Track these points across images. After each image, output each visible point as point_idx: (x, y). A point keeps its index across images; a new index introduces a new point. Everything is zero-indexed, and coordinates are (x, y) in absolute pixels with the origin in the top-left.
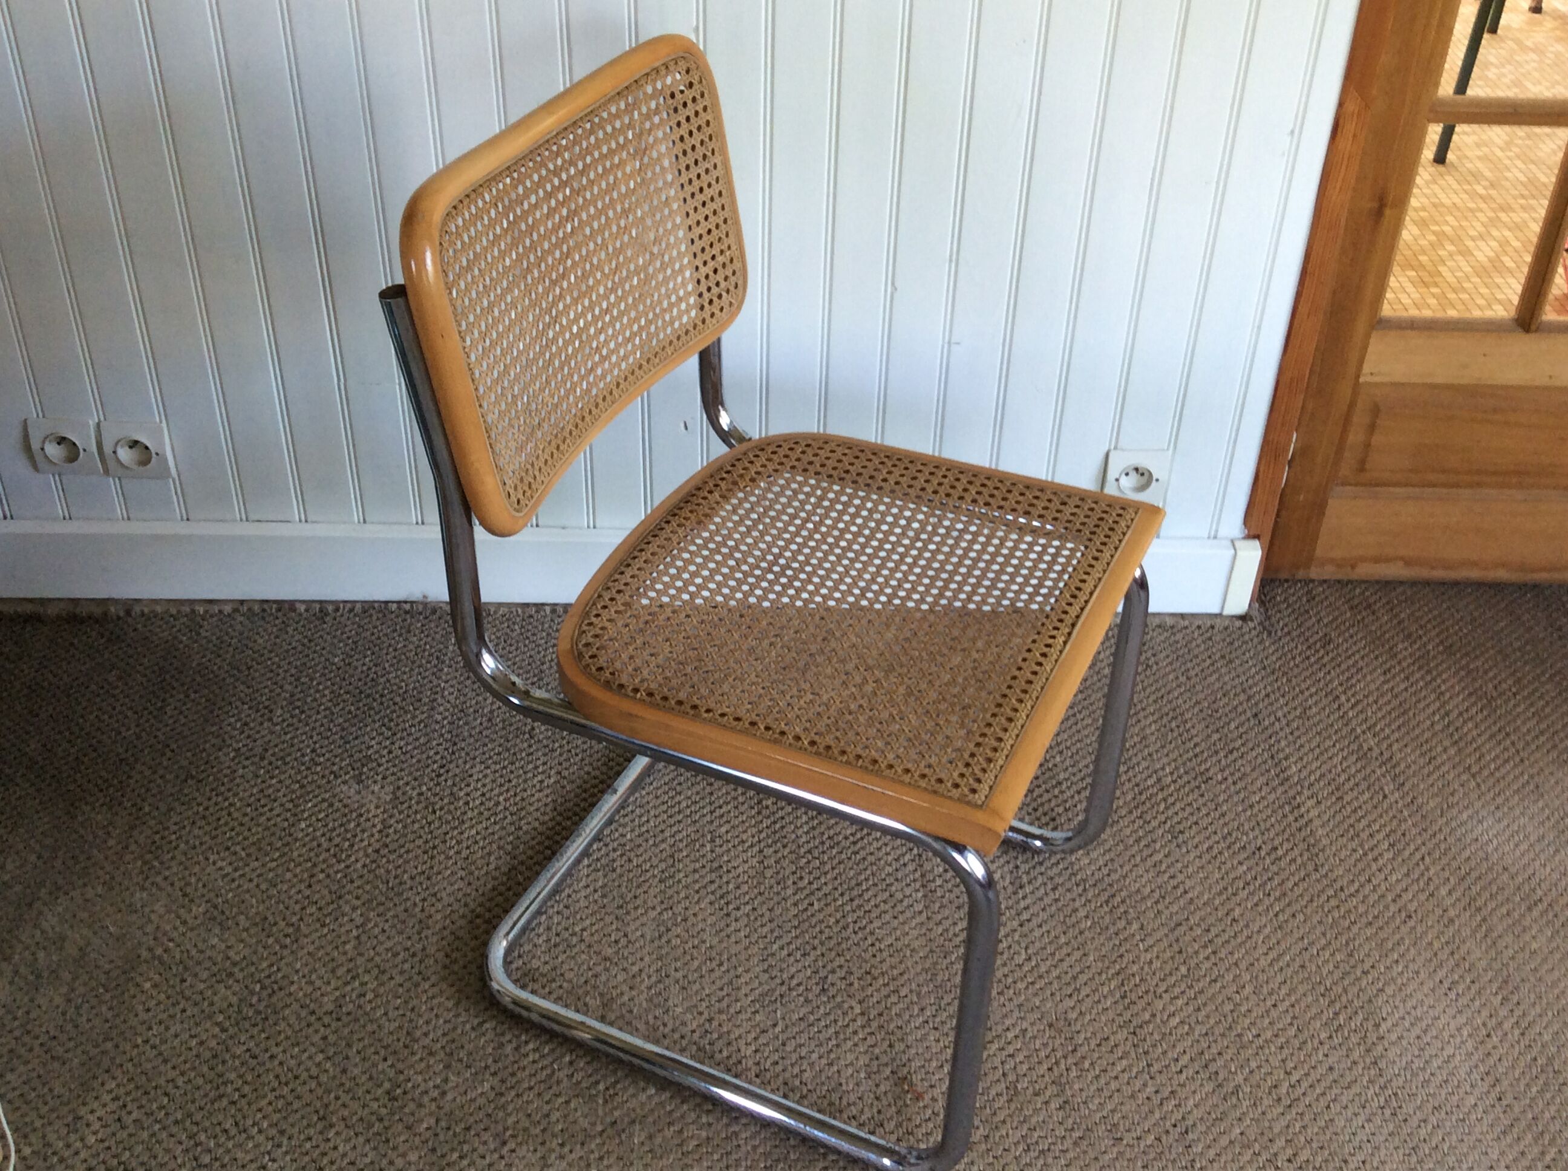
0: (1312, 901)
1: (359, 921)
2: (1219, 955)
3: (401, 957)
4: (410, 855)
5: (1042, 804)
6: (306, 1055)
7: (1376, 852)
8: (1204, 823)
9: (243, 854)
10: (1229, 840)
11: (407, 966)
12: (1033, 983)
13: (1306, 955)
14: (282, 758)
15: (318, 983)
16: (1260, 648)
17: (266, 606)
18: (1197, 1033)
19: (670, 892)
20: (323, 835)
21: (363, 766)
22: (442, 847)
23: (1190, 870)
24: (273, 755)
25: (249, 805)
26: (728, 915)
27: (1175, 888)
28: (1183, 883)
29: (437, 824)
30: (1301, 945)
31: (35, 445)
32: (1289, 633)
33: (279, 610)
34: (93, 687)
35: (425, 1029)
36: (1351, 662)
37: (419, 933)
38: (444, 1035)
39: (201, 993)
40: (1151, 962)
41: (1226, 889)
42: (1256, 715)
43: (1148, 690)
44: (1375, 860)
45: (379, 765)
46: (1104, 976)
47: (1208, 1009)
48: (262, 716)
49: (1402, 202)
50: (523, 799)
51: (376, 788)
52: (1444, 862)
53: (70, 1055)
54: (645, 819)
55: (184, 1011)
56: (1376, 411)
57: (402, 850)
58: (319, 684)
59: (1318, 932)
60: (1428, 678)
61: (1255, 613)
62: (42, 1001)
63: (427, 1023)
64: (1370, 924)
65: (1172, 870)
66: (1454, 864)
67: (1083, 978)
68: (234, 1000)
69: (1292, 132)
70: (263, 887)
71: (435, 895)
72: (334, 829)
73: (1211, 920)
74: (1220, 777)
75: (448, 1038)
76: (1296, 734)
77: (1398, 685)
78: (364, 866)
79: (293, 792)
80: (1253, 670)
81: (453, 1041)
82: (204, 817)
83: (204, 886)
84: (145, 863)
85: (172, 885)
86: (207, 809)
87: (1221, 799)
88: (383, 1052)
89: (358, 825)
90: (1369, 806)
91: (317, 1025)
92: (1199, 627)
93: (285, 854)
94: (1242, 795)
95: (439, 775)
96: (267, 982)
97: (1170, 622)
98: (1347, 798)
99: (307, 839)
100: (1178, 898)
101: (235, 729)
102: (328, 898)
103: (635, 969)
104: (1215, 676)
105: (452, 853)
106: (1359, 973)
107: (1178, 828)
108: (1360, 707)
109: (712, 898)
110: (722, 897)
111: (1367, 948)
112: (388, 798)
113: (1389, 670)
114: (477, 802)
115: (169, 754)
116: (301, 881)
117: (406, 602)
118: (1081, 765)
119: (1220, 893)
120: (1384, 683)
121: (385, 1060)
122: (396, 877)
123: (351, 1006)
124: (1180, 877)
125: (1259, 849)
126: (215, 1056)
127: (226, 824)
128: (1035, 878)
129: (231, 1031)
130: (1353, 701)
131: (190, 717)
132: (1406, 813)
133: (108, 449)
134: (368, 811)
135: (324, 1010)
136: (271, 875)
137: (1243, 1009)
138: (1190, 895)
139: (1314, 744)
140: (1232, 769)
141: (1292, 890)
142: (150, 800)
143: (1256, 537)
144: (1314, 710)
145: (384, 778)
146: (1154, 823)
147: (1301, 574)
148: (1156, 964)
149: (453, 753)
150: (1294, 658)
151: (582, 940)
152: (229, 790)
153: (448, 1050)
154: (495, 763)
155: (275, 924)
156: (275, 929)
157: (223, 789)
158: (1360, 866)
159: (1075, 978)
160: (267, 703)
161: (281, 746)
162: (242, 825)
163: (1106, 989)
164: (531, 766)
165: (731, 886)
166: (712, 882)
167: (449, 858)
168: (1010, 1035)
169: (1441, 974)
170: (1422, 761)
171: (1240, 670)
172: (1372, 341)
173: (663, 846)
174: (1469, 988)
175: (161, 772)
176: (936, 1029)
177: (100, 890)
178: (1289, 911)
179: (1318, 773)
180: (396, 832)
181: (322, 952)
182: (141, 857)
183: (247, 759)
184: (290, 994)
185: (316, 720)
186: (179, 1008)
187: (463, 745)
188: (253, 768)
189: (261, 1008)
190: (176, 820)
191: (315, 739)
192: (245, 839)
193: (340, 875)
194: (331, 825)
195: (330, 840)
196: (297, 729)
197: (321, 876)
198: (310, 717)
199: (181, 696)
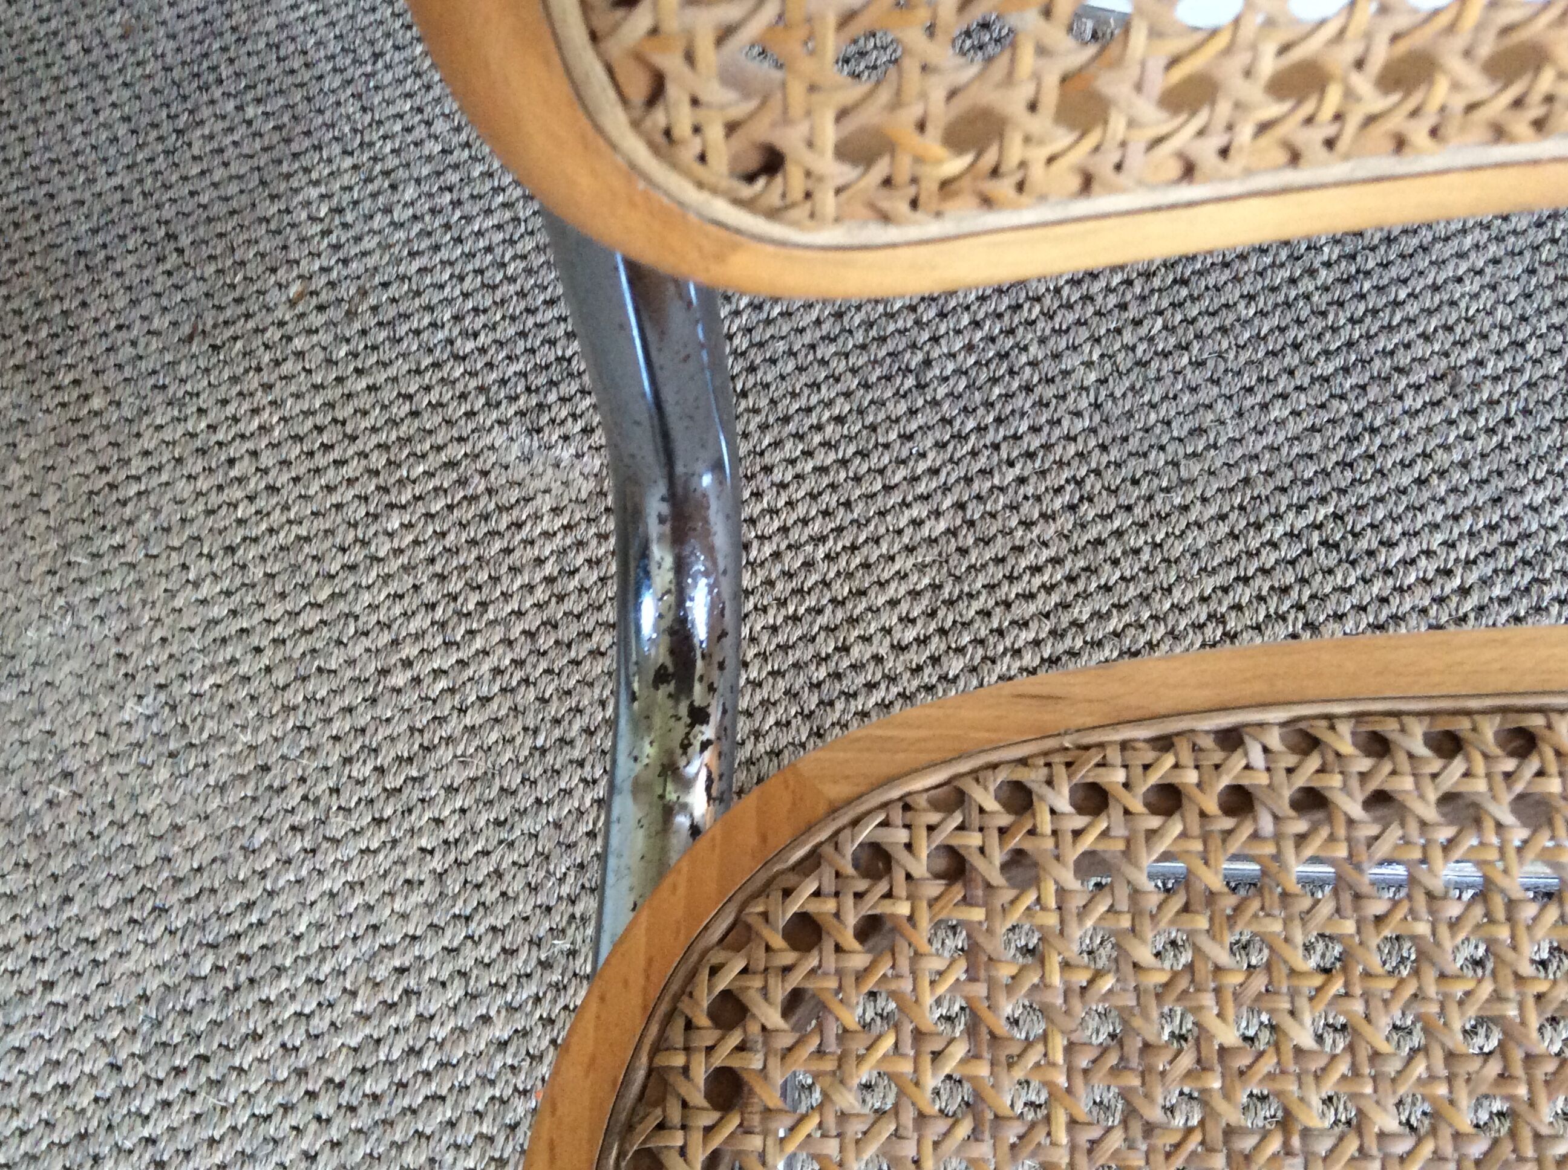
1: (454, 829)
3: (518, 964)
9: (259, 572)
11: (527, 992)
14: (392, 322)
15: (332, 988)
20: (431, 561)
21: (552, 384)
24: (374, 309)
25: (298, 438)
34: (72, 47)
39: (94, 944)
48: (374, 196)
50: (866, 566)
55: (49, 985)
68: (153, 984)
70: (280, 677)
72: (456, 550)
78: (497, 671)
79: (395, 423)
82: (202, 452)
83: (163, 641)
84: (65, 548)
85: (104, 620)
86: (213, 428)
89: (508, 551)
91: (304, 1114)
93: (342, 595)
99: (394, 565)
101: (312, 219)
102: (402, 747)
114: (768, 550)
115: (173, 260)
116: (359, 681)
122: (556, 722)
123: (386, 1078)
127: (242, 480)
129: (128, 1078)
131: (233, 169)
134: (536, 517)
135: (328, 1072)
136: (303, 645)
142: (111, 377)
152: (268, 387)
154: (826, 444)
155: (283, 788)
157: (253, 381)
160: (392, 162)
161: (393, 289)
162: (272, 489)
164: (902, 473)
180: (582, 590)
181: (358, 899)
182: (58, 530)
183: (321, 308)
184: (266, 1003)
185: (480, 234)
186: (44, 974)
187: (770, 375)
188: (325, 338)
189: (201, 1026)
190: (148, 442)
191: (468, 285)
192: (271, 531)
193: (443, 683)
194: (450, 540)
195: (442, 578)
196: (437, 248)
197: (399, 679)
198: (468, 219)
199: (230, 105)
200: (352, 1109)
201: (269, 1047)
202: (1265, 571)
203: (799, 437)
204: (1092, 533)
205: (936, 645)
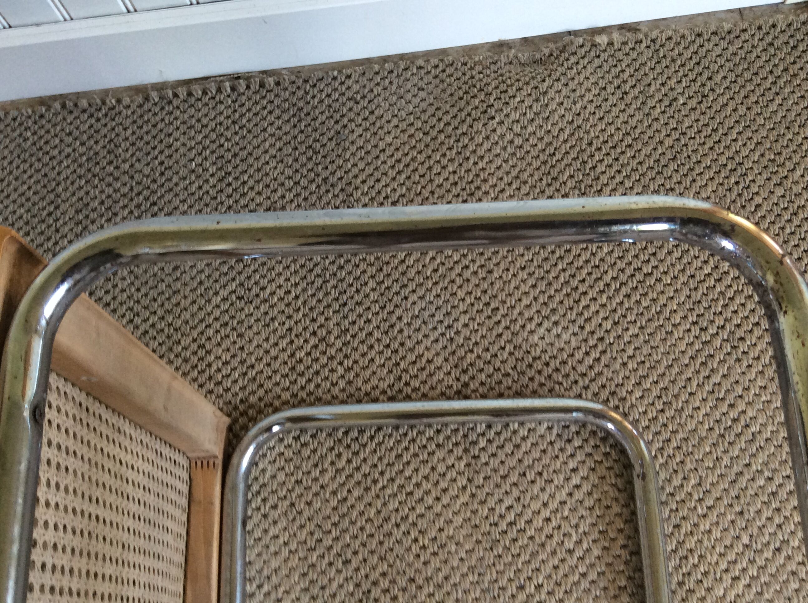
5: (588, 320)
12: (584, 575)
27: (735, 420)
28: (744, 412)
40: (710, 531)
43: (704, 134)
92: (760, 28)
97: (727, 26)
100: (738, 435)
104: (778, 101)
107: (740, 333)
124: (741, 406)
146: (712, 330)
148: (716, 533)
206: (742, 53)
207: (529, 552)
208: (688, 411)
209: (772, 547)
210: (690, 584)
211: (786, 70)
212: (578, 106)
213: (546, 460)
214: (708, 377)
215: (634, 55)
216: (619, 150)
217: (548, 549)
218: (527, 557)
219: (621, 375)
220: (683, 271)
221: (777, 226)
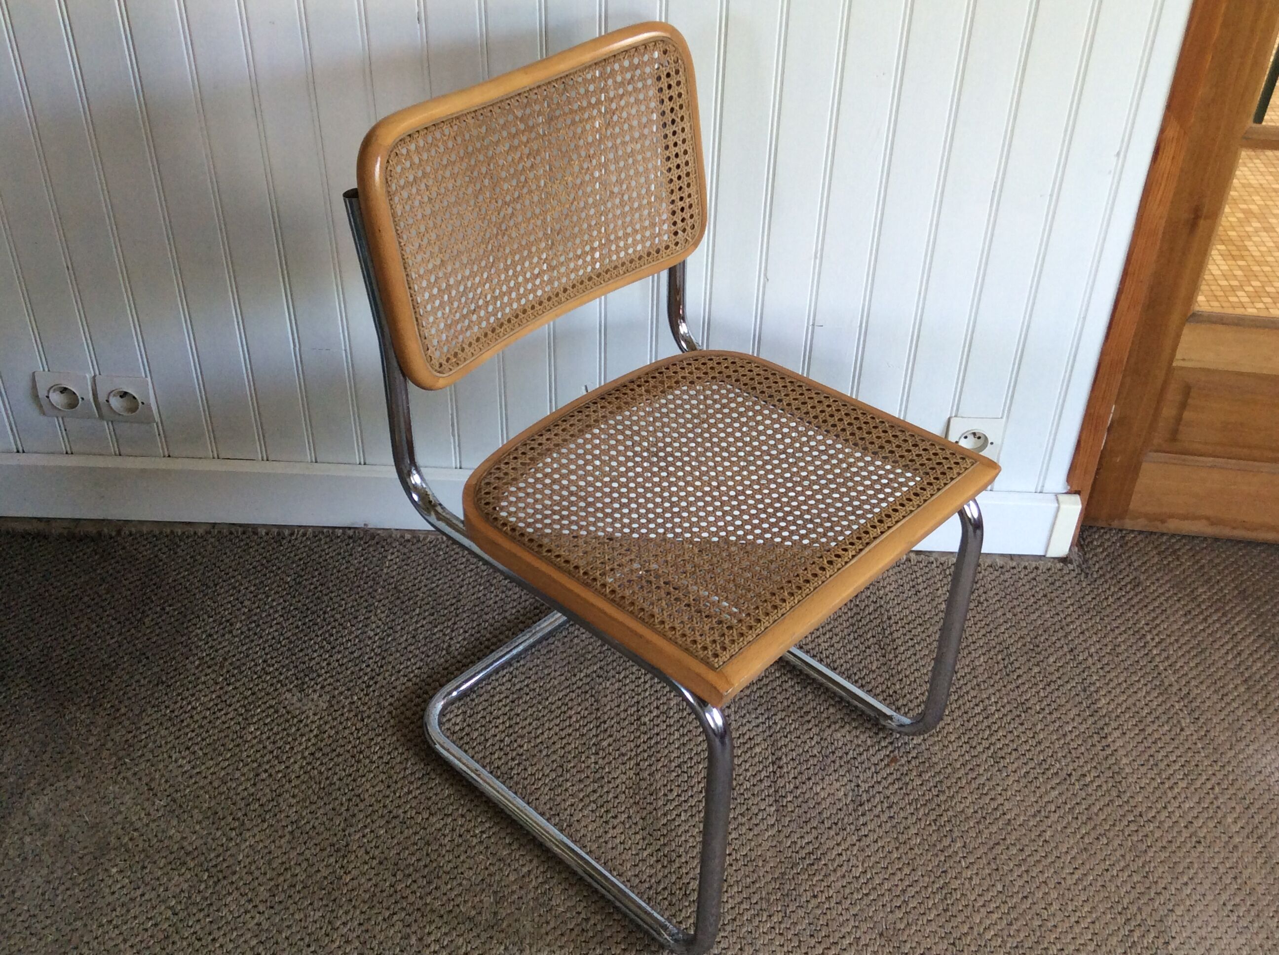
0: (1114, 825)
1: (294, 818)
2: (1031, 874)
3: (327, 852)
4: (340, 759)
6: (243, 939)
7: (1172, 781)
8: (1022, 751)
9: (201, 753)
10: (1045, 766)
11: (332, 860)
12: (867, 895)
13: (1108, 876)
14: (239, 667)
15: (257, 873)
16: (1078, 588)
17: (233, 530)
18: (1009, 945)
19: (559, 799)
20: (269, 738)
21: (306, 676)
22: (367, 752)
23: (1009, 793)
24: (231, 664)
25: (208, 709)
26: (606, 822)
27: (996, 809)
28: (1002, 805)
29: (364, 731)
30: (1103, 866)
31: (42, 393)
32: (1104, 575)
33: (244, 533)
34: (86, 599)
35: (344, 919)
36: (1156, 604)
37: (344, 831)
38: (360, 924)
39: (158, 879)
40: (971, 879)
41: (1039, 812)
42: (1072, 650)
43: (979, 625)
44: (1171, 788)
45: (319, 676)
46: (930, 890)
47: (1019, 923)
48: (224, 628)
49: (1215, 214)
51: (315, 697)
52: (1231, 791)
53: (46, 932)
54: (540, 731)
55: (143, 895)
56: (1187, 390)
57: (334, 754)
58: (273, 600)
59: (1118, 854)
60: (1224, 620)
61: (1075, 557)
62: (25, 881)
63: (347, 913)
64: (1164, 847)
65: (993, 793)
66: (1240, 795)
67: (911, 891)
68: (185, 886)
69: (1118, 154)
70: (216, 784)
71: (359, 796)
72: (278, 733)
73: (1025, 841)
74: (1038, 708)
75: (363, 928)
76: (1107, 669)
77: (1196, 626)
78: (301, 767)
79: (246, 698)
80: (1071, 609)
81: (367, 931)
82: (170, 719)
83: (166, 781)
84: (119, 759)
85: (140, 779)
86: (173, 711)
87: (1039, 727)
88: (307, 940)
89: (298, 730)
90: (1167, 738)
91: (253, 912)
92: (1025, 568)
93: (236, 755)
94: (1057, 725)
95: (369, 686)
96: (214, 870)
97: (1000, 562)
98: (1149, 730)
99: (255, 741)
100: (997, 819)
101: (200, 640)
102: (269, 797)
103: (525, 870)
104: (1037, 614)
105: (375, 757)
106: (1152, 895)
107: (1000, 754)
108: (1163, 645)
109: (594, 806)
110: (602, 806)
111: (1160, 870)
112: (325, 706)
113: (1190, 612)
115: (144, 661)
116: (248, 780)
117: (350, 528)
118: (917, 693)
119: (1034, 816)
120: (1185, 623)
121: (309, 946)
122: (327, 779)
123: (283, 895)
124: (1000, 800)
125: (1070, 775)
126: (167, 937)
127: (188, 726)
128: (874, 796)
129: (182, 915)
130: (1157, 640)
131: (164, 629)
132: (1200, 745)
133: (102, 398)
134: (308, 717)
136: (223, 773)
137: (1050, 924)
138: (1008, 817)
139: (1121, 679)
140: (1049, 700)
141: (1097, 815)
142: (127, 703)
143: (1078, 492)
144: (1123, 647)
145: (323, 687)
146: (980, 749)
147: (1116, 524)
148: (976, 880)
149: (382, 666)
150: (1107, 599)
151: (481, 842)
152: (193, 695)
153: (362, 939)
155: (224, 818)
156: (223, 823)
157: (187, 694)
158: (1158, 794)
159: (904, 891)
160: (229, 617)
161: (237, 657)
162: (201, 727)
163: (931, 903)
165: (611, 795)
166: (594, 791)
167: (372, 762)
168: (846, 942)
169: (1224, 897)
170: (1215, 698)
171: (1059, 608)
172: (1186, 331)
173: (554, 757)
174: (1249, 911)
175: (137, 677)
176: (781, 934)
177: (80, 782)
178: (1093, 835)
179: (1124, 706)
180: (329, 737)
181: (261, 845)
182: (115, 754)
183: (209, 667)
184: (232, 883)
185: (269, 634)
186: (139, 892)
187: (391, 659)
188: (213, 676)
189: (208, 895)
190: (147, 720)
191: (267, 650)
192: (203, 740)
193: (280, 775)
194: (275, 730)
195: (274, 743)
196: (252, 641)
197: (264, 776)
198: (264, 630)
199: (158, 609)
200: (272, 907)
201: (236, 894)
202: (579, 688)
203: (405, 676)
204: (518, 687)
205: (467, 730)
206: (1011, 581)
207: (823, 873)
208: (958, 798)
209: (1020, 896)
210: (954, 910)
211: (1045, 596)
212: (882, 592)
213: (841, 815)
214: (975, 779)
215: (927, 570)
216: (911, 626)
217: (839, 874)
218: (821, 877)
219: (906, 768)
220: (959, 708)
221: (1034, 690)
